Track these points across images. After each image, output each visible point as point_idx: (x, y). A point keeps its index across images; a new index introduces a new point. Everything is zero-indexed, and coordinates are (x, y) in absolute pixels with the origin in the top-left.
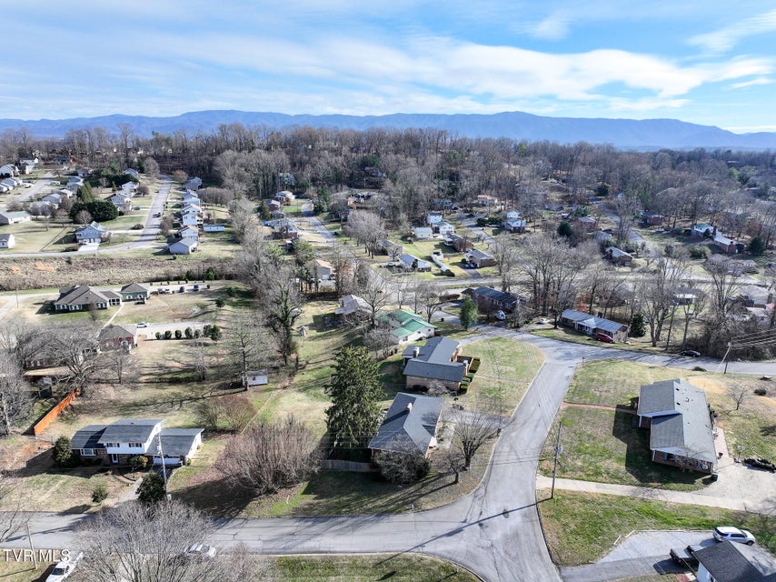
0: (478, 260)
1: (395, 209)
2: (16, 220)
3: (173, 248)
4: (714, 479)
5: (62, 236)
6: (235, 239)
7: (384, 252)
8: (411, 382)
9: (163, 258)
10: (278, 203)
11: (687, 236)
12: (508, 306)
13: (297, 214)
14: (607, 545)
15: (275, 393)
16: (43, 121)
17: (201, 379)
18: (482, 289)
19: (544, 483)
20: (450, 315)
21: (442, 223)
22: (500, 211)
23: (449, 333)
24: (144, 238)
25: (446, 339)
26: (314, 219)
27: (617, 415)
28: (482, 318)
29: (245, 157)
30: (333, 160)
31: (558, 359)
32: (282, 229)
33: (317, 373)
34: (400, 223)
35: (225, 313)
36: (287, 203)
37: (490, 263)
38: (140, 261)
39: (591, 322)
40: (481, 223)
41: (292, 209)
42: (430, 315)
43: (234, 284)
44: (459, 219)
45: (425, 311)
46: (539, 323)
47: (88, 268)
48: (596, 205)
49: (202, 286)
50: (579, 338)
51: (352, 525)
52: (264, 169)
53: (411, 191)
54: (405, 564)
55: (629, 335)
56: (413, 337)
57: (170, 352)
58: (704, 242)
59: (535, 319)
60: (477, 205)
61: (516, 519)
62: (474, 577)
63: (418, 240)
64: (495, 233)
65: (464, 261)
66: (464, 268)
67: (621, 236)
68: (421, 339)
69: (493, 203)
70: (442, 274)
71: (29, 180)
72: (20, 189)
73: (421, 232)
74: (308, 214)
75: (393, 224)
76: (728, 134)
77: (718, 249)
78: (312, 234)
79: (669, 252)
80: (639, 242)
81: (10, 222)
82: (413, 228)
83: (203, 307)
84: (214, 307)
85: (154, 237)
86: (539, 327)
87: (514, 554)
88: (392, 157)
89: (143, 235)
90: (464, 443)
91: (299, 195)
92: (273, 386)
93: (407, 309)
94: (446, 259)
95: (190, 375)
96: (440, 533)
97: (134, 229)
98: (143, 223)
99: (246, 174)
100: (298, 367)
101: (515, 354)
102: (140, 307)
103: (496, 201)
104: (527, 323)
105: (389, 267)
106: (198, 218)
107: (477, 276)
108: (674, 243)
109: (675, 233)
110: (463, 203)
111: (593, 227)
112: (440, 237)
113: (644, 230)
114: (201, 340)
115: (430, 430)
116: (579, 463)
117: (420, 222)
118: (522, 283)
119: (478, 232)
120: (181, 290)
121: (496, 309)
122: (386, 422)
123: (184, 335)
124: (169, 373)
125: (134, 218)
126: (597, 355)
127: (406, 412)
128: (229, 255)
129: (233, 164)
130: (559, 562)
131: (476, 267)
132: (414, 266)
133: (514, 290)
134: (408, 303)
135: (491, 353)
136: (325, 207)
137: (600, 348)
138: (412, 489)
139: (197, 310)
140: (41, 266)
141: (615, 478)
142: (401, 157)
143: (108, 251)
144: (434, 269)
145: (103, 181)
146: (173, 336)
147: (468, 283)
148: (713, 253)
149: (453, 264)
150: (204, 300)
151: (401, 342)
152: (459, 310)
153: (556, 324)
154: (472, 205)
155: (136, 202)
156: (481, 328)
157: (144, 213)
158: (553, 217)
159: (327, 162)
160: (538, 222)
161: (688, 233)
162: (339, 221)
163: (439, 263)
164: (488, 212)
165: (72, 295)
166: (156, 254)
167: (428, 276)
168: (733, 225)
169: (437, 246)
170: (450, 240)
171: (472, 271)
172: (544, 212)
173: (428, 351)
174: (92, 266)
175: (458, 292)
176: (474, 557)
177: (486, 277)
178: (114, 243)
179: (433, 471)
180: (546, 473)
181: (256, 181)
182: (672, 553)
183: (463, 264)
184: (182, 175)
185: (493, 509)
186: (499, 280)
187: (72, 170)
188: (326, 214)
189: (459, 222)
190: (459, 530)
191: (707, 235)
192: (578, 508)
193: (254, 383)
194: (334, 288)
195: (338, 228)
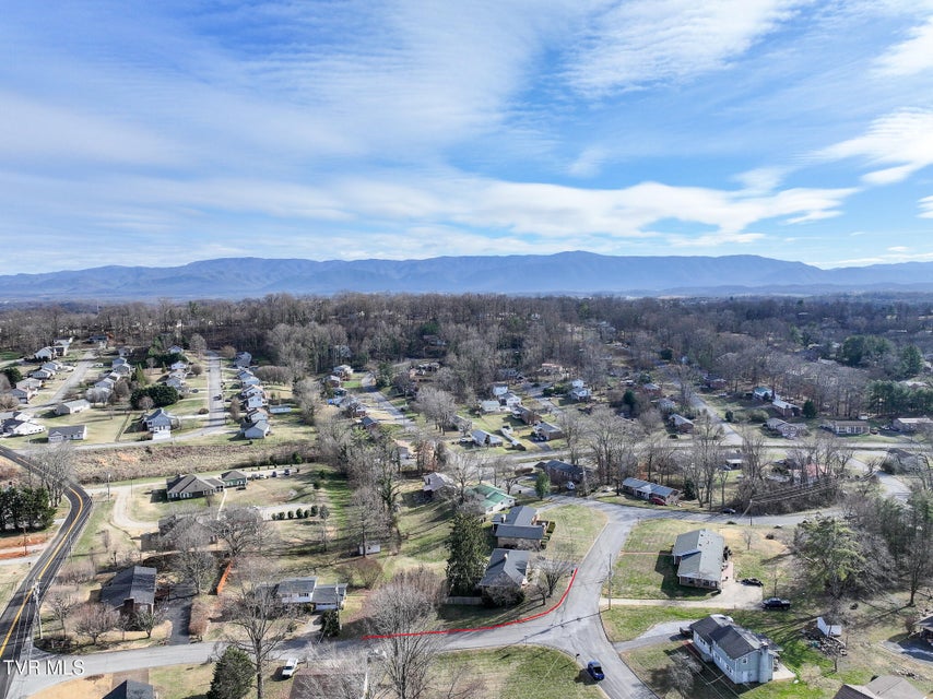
0: (547, 432)
1: (460, 382)
2: (77, 409)
3: (248, 433)
4: (719, 592)
5: (129, 423)
6: (305, 420)
7: (455, 429)
8: (502, 541)
9: (240, 443)
10: (337, 379)
11: (747, 399)
12: (577, 477)
13: (360, 390)
14: (643, 631)
15: (389, 559)
16: (21, 276)
17: (324, 551)
18: (553, 463)
19: (604, 602)
20: (526, 487)
21: (507, 395)
22: (565, 380)
23: (527, 503)
24: (214, 423)
25: (525, 507)
26: (377, 395)
27: (660, 558)
28: (555, 489)
29: (299, 331)
30: (390, 330)
31: (619, 520)
32: (349, 408)
33: (419, 541)
34: (466, 397)
35: (321, 494)
36: (346, 377)
37: (558, 436)
38: (217, 448)
39: (648, 489)
40: (547, 393)
41: (352, 384)
42: (509, 488)
43: (320, 467)
44: (525, 389)
45: (504, 484)
46: (604, 491)
47: (169, 457)
48: (661, 369)
49: (292, 469)
50: (638, 503)
52: (320, 343)
53: (474, 363)
54: (516, 650)
55: (681, 499)
56: (497, 508)
57: (288, 530)
58: (764, 406)
59: (601, 488)
60: (542, 374)
61: (585, 623)
63: (486, 413)
64: (562, 403)
65: (533, 434)
66: (534, 441)
67: (684, 402)
68: (504, 509)
69: (557, 371)
70: (513, 448)
71: (69, 363)
72: (63, 373)
73: (488, 405)
74: (370, 389)
75: (460, 398)
76: (814, 270)
77: (777, 413)
78: (381, 411)
79: (729, 418)
80: (701, 407)
81: (72, 412)
82: (480, 401)
83: (299, 490)
84: (311, 488)
85: (223, 422)
86: (604, 494)
87: (585, 639)
88: (452, 327)
89: (211, 420)
90: (548, 576)
91: (357, 369)
92: (386, 554)
93: (488, 484)
94: (516, 433)
95: (313, 547)
96: (535, 632)
97: (200, 413)
98: (207, 407)
99: (303, 349)
100: (401, 539)
101: (584, 517)
102: (242, 492)
103: (561, 369)
104: (593, 491)
105: (461, 443)
106: (263, 400)
107: (547, 449)
108: (734, 408)
109: (736, 397)
110: (528, 372)
111: (658, 393)
112: (508, 409)
113: (707, 395)
114: (310, 519)
115: (523, 571)
116: (629, 589)
117: (486, 394)
118: (587, 455)
119: (545, 402)
120: (274, 475)
121: (567, 480)
122: (489, 568)
123: (295, 516)
124: (294, 547)
125: (194, 401)
126: (651, 516)
127: (504, 560)
128: (303, 437)
129: (288, 339)
130: (612, 641)
131: (545, 440)
132: (487, 442)
133: (582, 462)
134: (488, 478)
135: (564, 518)
136: (388, 381)
137: (653, 510)
138: (514, 610)
139: (295, 493)
140: (124, 457)
141: (653, 596)
142: (462, 327)
143: (182, 438)
144: (505, 443)
145: (151, 361)
146: (286, 517)
147: (539, 456)
148: (771, 417)
149: (523, 437)
150: (299, 484)
151: (487, 513)
152: (534, 483)
153: (618, 492)
154: (536, 374)
155: (192, 383)
156: (555, 498)
157: (203, 395)
158: (618, 385)
159: (385, 334)
160: (604, 390)
161: (750, 396)
162: (403, 396)
163: (509, 436)
164: (552, 382)
165: (181, 484)
166: (231, 440)
167: (502, 451)
168: (792, 387)
169: (505, 420)
170: (517, 412)
171: (542, 444)
172: (609, 378)
173: (512, 517)
174: (172, 454)
175: (531, 465)
176: (559, 643)
177: (557, 449)
178: (186, 430)
179: (527, 599)
180: (606, 596)
181: (312, 356)
182: (681, 630)
183: (533, 437)
184: (231, 350)
185: (570, 617)
186: (566, 453)
187: (112, 349)
188: (389, 389)
189: (525, 393)
190: (548, 630)
191: (766, 399)
192: (626, 613)
193: (371, 551)
194: (415, 467)
195: (402, 403)
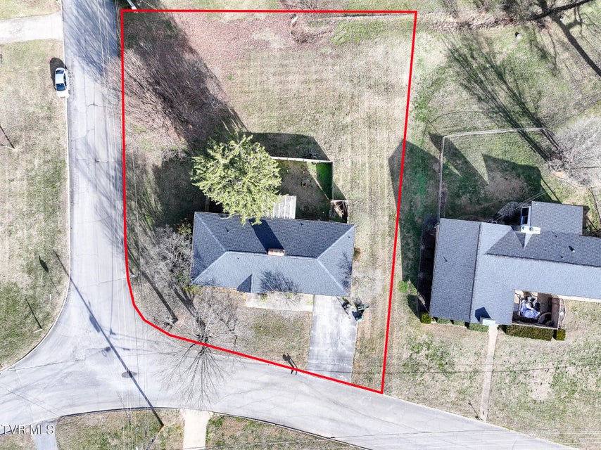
51: (110, 217)
54: (55, 279)
61: (121, 385)
62: (33, 345)
87: (67, 381)
96: (93, 309)
130: (61, 423)
176: (61, 343)
190: (98, 327)
